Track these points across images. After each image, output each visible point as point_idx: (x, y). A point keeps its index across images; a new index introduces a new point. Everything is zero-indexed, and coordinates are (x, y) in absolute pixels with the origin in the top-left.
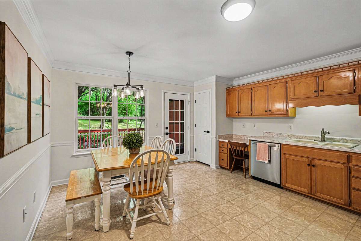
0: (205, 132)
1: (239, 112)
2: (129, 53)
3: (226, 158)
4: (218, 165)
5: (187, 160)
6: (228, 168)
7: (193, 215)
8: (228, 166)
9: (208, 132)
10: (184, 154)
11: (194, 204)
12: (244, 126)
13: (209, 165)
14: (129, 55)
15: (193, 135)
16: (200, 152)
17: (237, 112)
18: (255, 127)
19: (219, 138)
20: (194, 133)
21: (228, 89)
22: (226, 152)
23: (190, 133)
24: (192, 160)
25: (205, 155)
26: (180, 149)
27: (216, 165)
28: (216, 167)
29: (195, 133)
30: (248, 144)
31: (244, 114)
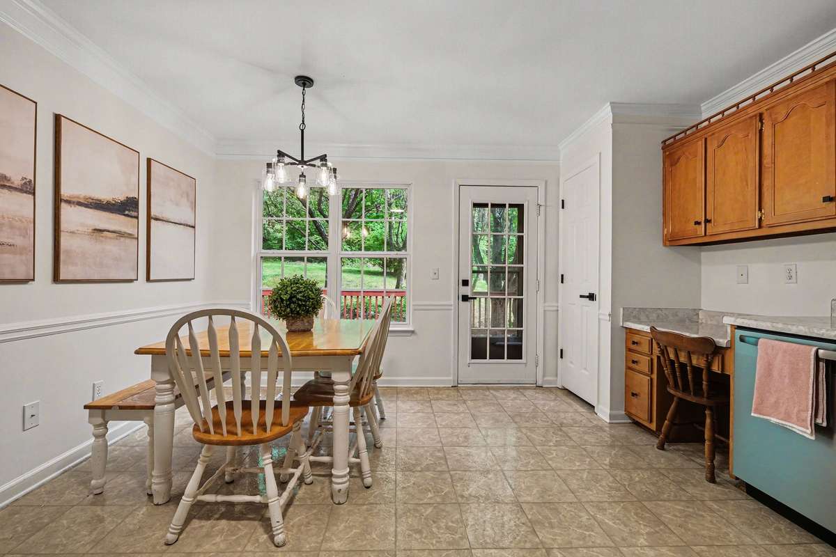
0: (581, 296)
1: (709, 221)
2: (305, 81)
3: (646, 390)
4: (624, 413)
5: (532, 380)
6: (653, 427)
7: (372, 546)
8: (651, 421)
9: (591, 297)
10: (523, 360)
11: (417, 511)
12: (745, 277)
13: (594, 407)
14: (304, 85)
15: (555, 308)
16: (571, 362)
17: (698, 223)
18: (790, 278)
19: (626, 319)
20: (557, 302)
21: (669, 145)
22: (646, 370)
23: (545, 302)
24: (550, 382)
25: (583, 371)
26: (508, 345)
27: (611, 409)
28: (611, 417)
29: (560, 301)
30: (722, 342)
31: (727, 228)
